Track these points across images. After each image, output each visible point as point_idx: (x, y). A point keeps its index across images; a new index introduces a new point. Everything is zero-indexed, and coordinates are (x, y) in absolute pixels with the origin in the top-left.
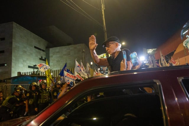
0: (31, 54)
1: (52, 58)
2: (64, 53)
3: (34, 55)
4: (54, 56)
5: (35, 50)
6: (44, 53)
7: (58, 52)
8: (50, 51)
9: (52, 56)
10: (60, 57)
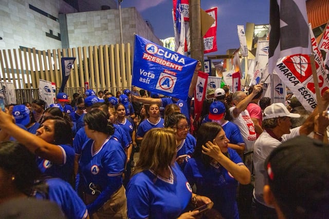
0: (25, 22)
1: (74, 35)
2: (96, 26)
3: (31, 24)
4: (76, 31)
5: (32, 14)
6: (57, 23)
7: (84, 23)
8: (68, 21)
9: (73, 32)
10: (88, 33)
